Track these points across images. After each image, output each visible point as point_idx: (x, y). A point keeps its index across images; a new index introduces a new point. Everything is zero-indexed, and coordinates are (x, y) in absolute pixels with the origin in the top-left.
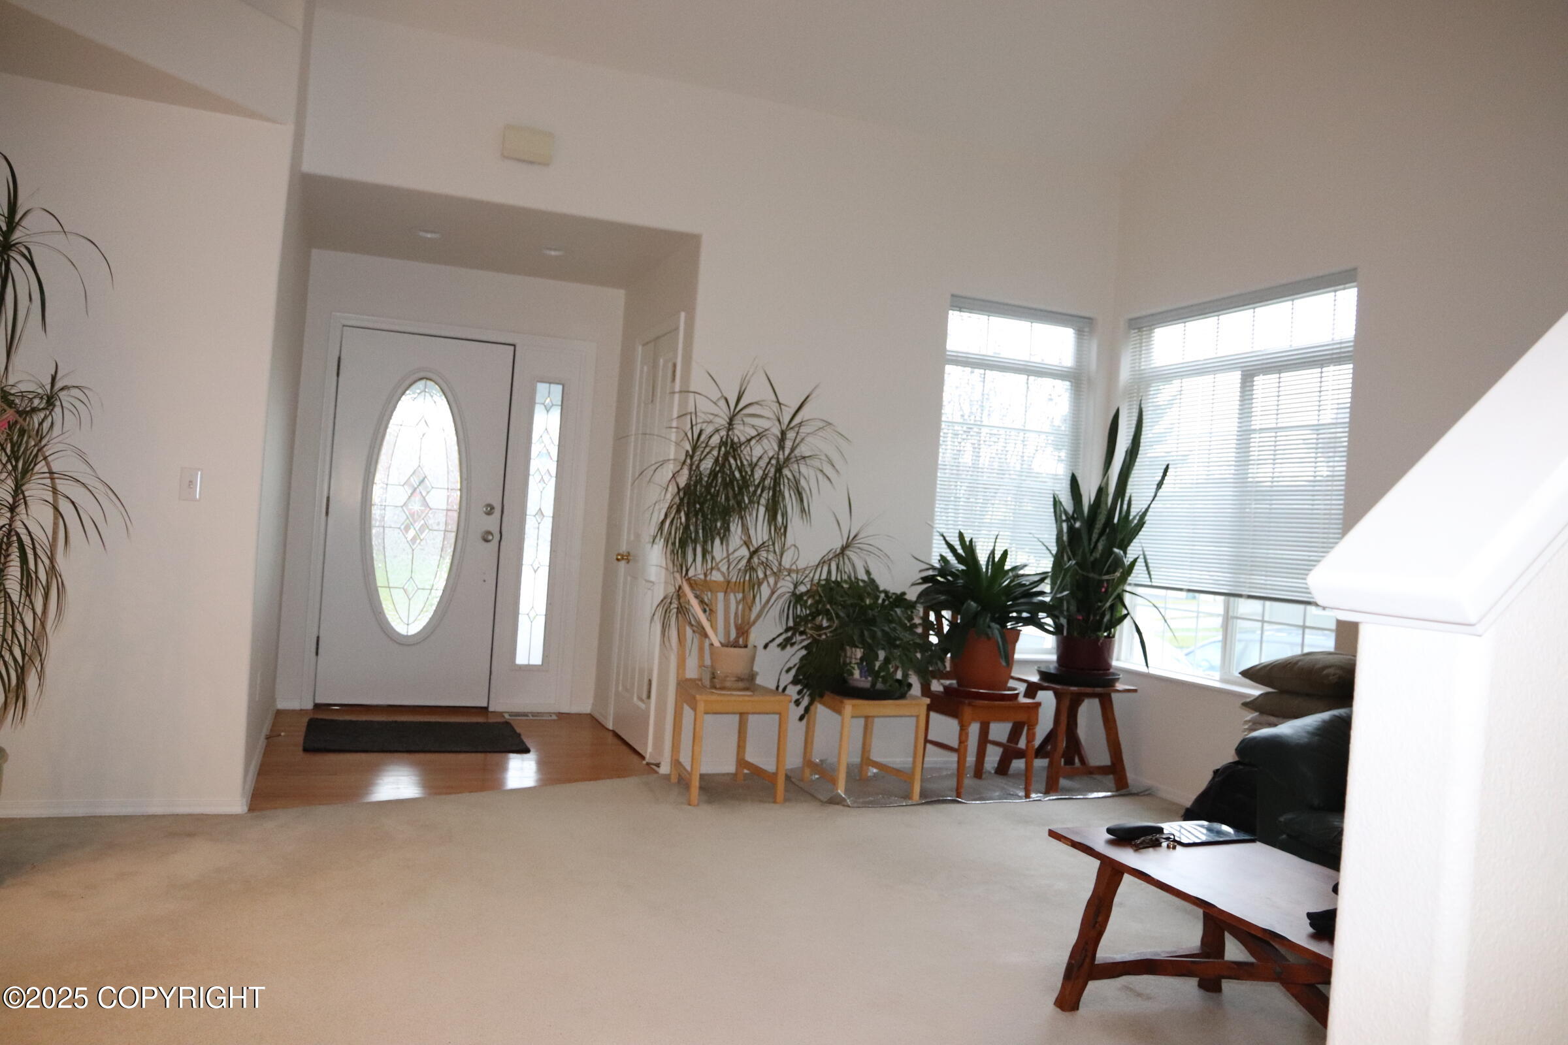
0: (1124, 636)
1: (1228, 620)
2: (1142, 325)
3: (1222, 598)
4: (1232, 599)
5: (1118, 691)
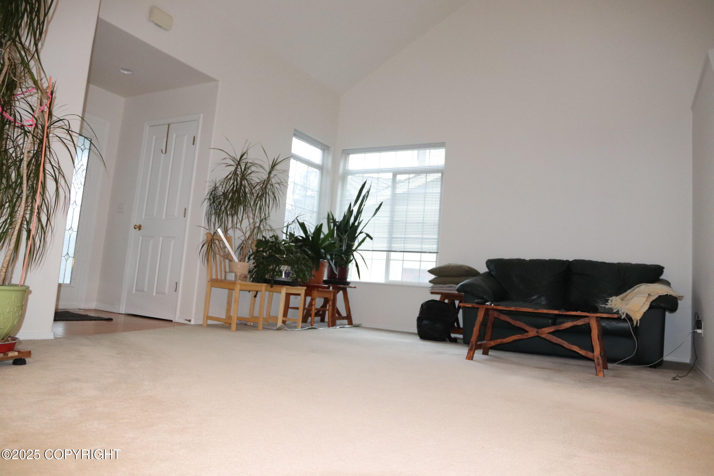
0: (352, 267)
1: (388, 260)
2: (347, 153)
3: (385, 253)
4: (390, 252)
5: (351, 287)
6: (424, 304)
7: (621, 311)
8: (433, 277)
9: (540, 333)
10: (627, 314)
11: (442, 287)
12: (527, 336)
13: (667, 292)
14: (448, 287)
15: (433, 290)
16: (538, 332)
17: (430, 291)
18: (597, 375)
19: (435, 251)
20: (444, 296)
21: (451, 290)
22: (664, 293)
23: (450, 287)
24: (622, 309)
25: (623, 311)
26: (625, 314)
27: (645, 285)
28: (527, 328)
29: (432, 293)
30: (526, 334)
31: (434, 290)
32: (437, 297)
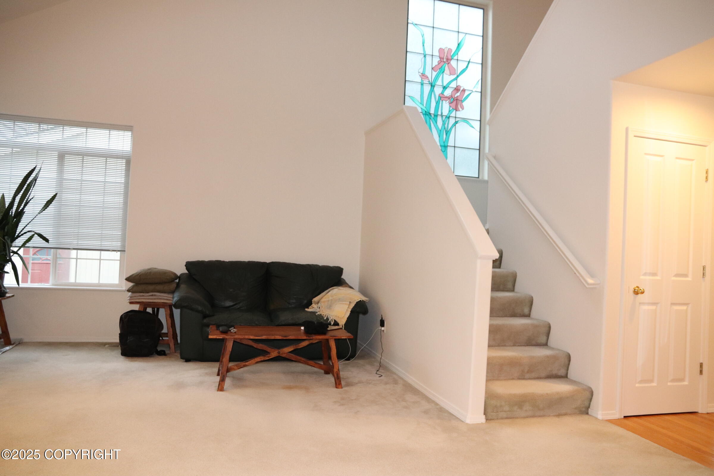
5: (8, 297)
6: (123, 317)
7: (330, 318)
8: (130, 284)
9: (281, 353)
10: (335, 320)
11: (143, 296)
12: (269, 357)
13: (361, 298)
14: (150, 296)
15: (131, 299)
16: (279, 352)
17: (128, 301)
18: (336, 388)
19: (119, 249)
20: (145, 305)
21: (155, 299)
22: (358, 299)
23: (152, 295)
24: (330, 316)
25: (332, 318)
26: (333, 321)
27: (337, 288)
28: (268, 349)
29: (131, 303)
30: (268, 355)
31: (133, 299)
32: (136, 307)
